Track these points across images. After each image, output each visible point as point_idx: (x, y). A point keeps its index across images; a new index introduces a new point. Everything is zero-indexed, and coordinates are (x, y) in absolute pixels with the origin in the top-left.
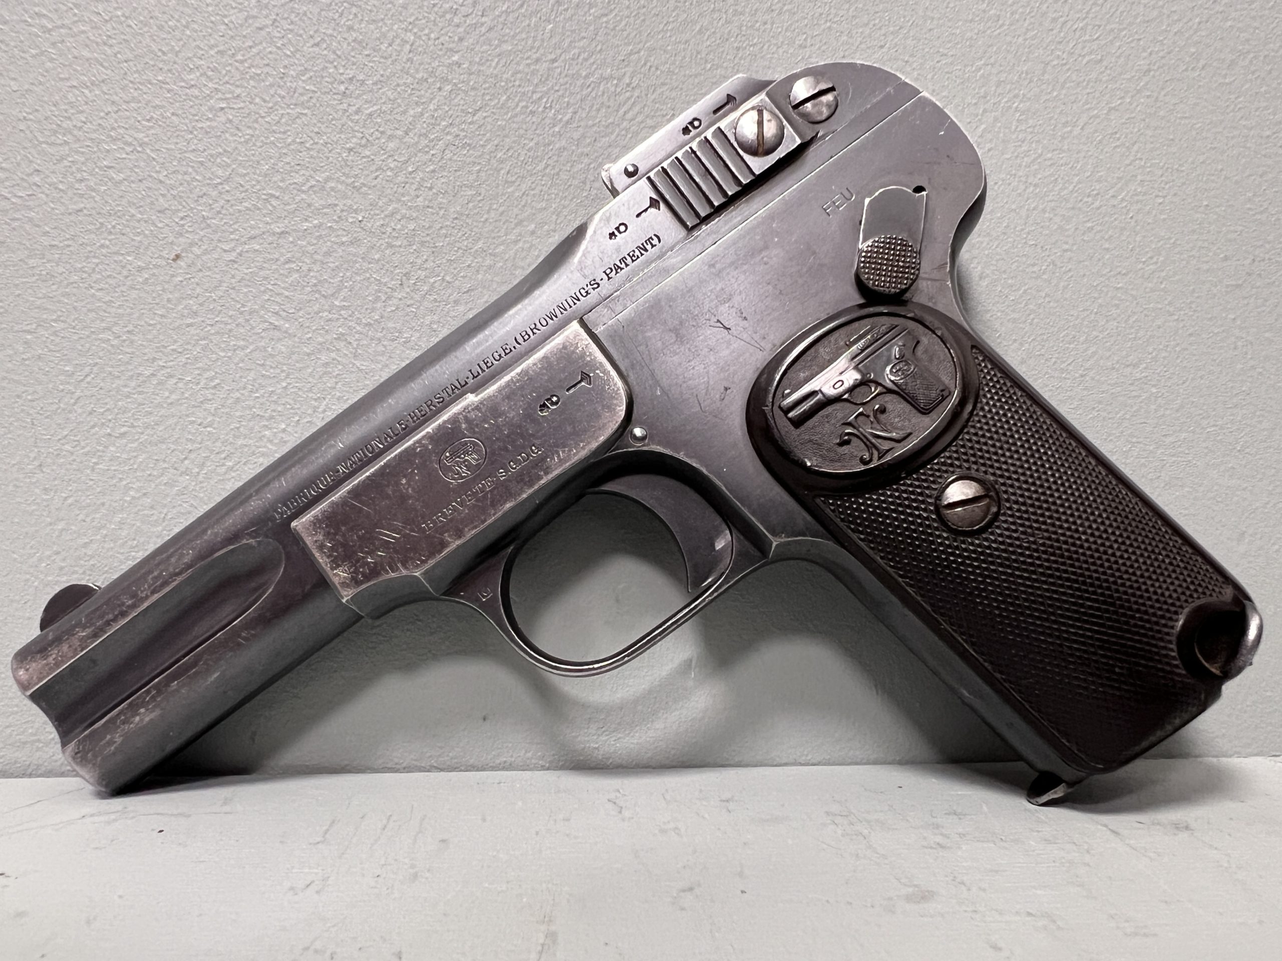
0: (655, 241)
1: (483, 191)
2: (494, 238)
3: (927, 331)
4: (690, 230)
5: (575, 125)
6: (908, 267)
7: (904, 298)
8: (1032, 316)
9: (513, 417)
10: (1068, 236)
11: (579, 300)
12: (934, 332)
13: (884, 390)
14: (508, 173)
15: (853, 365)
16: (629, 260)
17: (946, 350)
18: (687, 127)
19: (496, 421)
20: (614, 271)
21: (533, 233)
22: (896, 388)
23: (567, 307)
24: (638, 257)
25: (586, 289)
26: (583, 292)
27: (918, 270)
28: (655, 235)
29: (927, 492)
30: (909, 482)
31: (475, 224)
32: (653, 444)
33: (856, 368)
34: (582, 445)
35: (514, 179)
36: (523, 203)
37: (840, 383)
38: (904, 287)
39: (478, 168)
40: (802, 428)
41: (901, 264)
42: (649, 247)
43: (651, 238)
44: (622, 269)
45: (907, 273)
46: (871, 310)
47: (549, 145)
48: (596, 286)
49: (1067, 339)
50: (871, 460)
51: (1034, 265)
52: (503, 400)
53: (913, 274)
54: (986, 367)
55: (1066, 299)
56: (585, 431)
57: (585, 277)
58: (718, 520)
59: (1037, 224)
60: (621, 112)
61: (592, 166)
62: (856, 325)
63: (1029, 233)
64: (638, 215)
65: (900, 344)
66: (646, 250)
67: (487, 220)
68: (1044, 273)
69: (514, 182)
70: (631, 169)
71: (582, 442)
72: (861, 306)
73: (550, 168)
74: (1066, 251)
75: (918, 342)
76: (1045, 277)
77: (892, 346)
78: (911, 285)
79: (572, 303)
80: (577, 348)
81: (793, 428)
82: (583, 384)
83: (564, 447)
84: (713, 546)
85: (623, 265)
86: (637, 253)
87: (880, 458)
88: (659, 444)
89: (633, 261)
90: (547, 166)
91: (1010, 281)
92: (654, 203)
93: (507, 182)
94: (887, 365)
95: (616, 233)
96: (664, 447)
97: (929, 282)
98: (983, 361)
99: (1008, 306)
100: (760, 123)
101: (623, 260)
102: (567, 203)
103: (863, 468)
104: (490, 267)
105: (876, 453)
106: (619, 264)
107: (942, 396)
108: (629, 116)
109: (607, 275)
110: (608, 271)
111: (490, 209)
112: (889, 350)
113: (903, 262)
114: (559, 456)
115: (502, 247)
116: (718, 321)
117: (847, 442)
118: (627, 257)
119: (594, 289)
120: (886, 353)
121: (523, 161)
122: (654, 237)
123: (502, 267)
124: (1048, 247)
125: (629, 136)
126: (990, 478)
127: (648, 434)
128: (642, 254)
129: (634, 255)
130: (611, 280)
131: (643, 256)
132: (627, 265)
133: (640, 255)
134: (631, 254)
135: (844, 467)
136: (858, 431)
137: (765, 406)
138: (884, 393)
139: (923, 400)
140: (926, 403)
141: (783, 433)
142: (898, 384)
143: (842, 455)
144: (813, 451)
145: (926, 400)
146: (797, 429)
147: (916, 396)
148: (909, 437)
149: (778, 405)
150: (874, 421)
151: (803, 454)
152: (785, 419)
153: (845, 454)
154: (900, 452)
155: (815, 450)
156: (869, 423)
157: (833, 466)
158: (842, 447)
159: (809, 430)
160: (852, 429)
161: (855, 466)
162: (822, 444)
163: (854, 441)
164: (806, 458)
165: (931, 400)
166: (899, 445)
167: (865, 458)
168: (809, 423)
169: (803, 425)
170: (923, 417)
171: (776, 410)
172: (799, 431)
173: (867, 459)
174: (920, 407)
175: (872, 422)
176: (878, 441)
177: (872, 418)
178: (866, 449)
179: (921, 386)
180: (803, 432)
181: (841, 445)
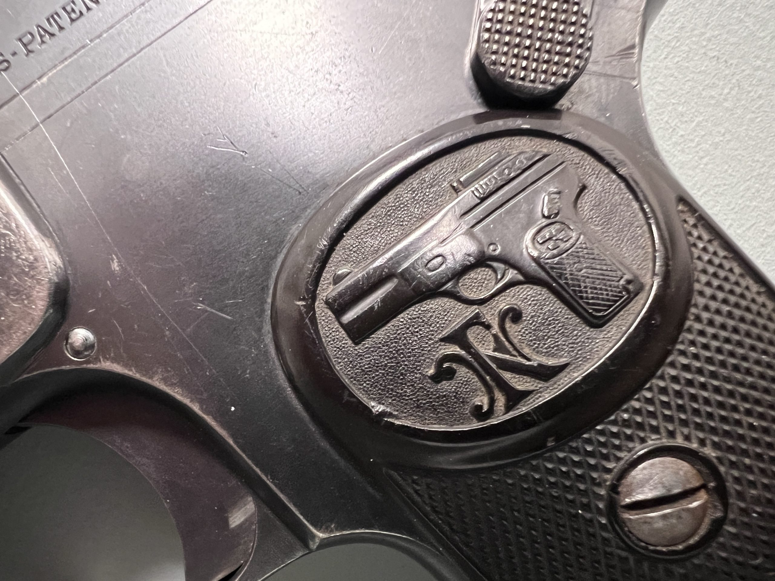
3: (599, 166)
6: (570, 44)
7: (557, 106)
8: (705, 160)
10: (761, 47)
12: (614, 170)
13: (520, 277)
15: (465, 227)
16: (65, 20)
17: (635, 205)
20: (38, 39)
22: (543, 275)
24: (82, 14)
27: (589, 49)
29: (595, 475)
30: (561, 455)
32: (107, 359)
33: (470, 233)
37: (439, 259)
38: (561, 80)
40: (368, 343)
41: (558, 37)
44: (52, 35)
45: (568, 55)
46: (501, 124)
48: (4, 65)
49: (749, 194)
50: (490, 413)
51: (714, 86)
53: (579, 57)
54: (700, 238)
55: (750, 138)
58: (233, 482)
59: (724, 26)
62: (471, 151)
63: (709, 40)
65: (552, 189)
66: (96, 2)
68: (726, 100)
72: (479, 118)
74: (758, 68)
75: (584, 188)
76: (726, 104)
77: (537, 192)
78: (575, 78)
81: (350, 342)
84: (226, 522)
85: (55, 29)
87: (508, 408)
88: (114, 360)
89: (72, 20)
91: (680, 109)
94: (526, 229)
96: (126, 366)
97: (602, 80)
98: (695, 226)
99: (676, 144)
101: (52, 17)
103: (476, 425)
105: (501, 400)
106: (47, 26)
107: (628, 291)
109: (25, 45)
110: (26, 39)
112: (531, 201)
113: (562, 33)
116: (224, 137)
117: (450, 374)
118: (62, 13)
120: (524, 207)
124: (735, 62)
126: (709, 452)
127: (99, 341)
128: (88, 9)
129: (73, 11)
130: (31, 55)
131: (91, 13)
132: (61, 28)
133: (84, 10)
134: (69, 9)
135: (441, 421)
136: (469, 353)
137: (300, 300)
138: (519, 283)
139: (593, 298)
140: (599, 305)
141: (331, 351)
142: (547, 267)
143: (438, 398)
144: (385, 386)
145: (598, 299)
146: (357, 344)
147: (581, 292)
148: (567, 370)
149: (324, 298)
150: (500, 335)
151: (366, 392)
152: (337, 325)
153: (445, 396)
154: (547, 397)
155: (389, 384)
156: (491, 338)
157: (421, 417)
158: (438, 382)
159: (379, 348)
160: (458, 349)
161: (462, 420)
162: (402, 374)
163: (462, 372)
164: (371, 398)
165: (608, 300)
166: (547, 385)
167: (481, 407)
168: (381, 334)
169: (368, 337)
170: (592, 332)
171: (320, 306)
172: (360, 348)
173: (485, 408)
174: (587, 311)
175: (495, 337)
176: (507, 376)
177: (496, 329)
178: (483, 389)
179: (590, 271)
180: (368, 351)
181: (437, 378)
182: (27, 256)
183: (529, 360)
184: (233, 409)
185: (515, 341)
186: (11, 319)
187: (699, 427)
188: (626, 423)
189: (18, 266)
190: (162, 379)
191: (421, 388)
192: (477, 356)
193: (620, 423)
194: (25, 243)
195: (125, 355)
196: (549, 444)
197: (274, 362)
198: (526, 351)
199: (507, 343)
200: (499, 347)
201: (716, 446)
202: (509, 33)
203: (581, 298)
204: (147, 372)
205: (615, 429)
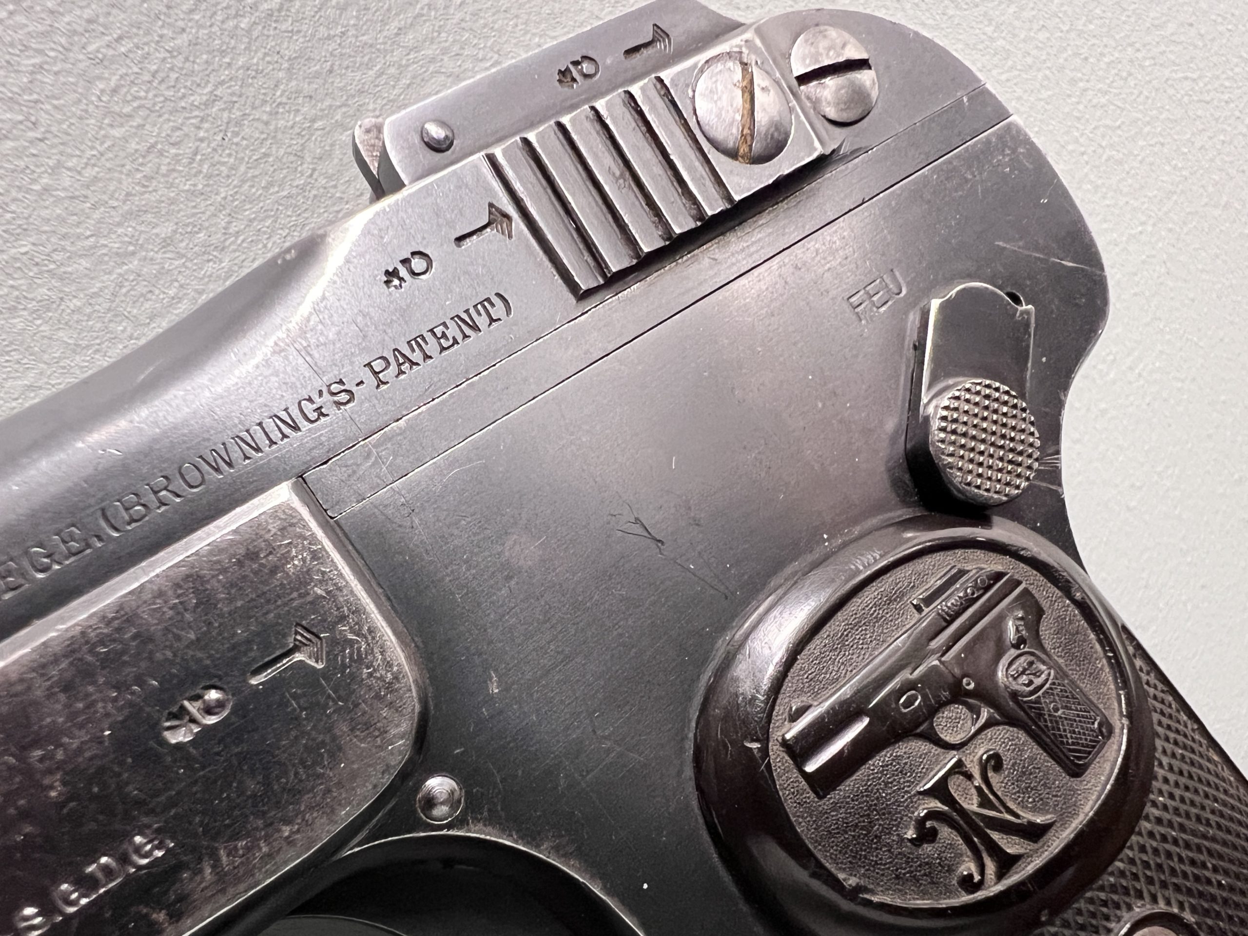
0: (499, 310)
1: (44, 118)
2: (64, 237)
3: (1052, 588)
4: (583, 296)
5: (286, 26)
6: (1021, 453)
9: (80, 751)
11: (296, 428)
12: (1068, 594)
13: (998, 717)
14: (115, 91)
16: (432, 347)
18: (568, 70)
19: (21, 759)
20: (393, 369)
21: (167, 243)
22: (1021, 715)
23: (263, 442)
24: (456, 342)
25: (319, 401)
26: (308, 407)
28: (498, 295)
30: (1053, 930)
31: (14, 193)
32: (477, 820)
34: (286, 831)
35: (127, 110)
36: (147, 170)
37: (913, 694)
38: (1014, 492)
39: (37, 60)
40: (835, 796)
41: (1009, 444)
42: (482, 321)
43: (488, 300)
44: (413, 363)
45: (1020, 465)
47: (223, 53)
48: (344, 397)
50: (982, 883)
52: (50, 695)
56: (296, 793)
57: (318, 372)
60: (393, 26)
61: (319, 124)
64: (460, 239)
65: (1017, 613)
66: (475, 328)
67: (46, 189)
69: (129, 116)
70: (436, 132)
71: (288, 822)
73: (219, 105)
77: (1002, 618)
79: (276, 435)
80: (286, 558)
81: (812, 795)
82: (298, 657)
83: (235, 837)
85: (417, 356)
86: (453, 331)
88: (489, 822)
89: (443, 349)
90: (215, 99)
92: (497, 217)
93: (108, 113)
94: (997, 659)
95: (403, 272)
96: (505, 829)
100: (749, 92)
101: (418, 341)
102: (256, 191)
103: (966, 898)
104: (47, 305)
105: (991, 867)
106: (407, 351)
107: (1103, 735)
108: (409, 38)
109: (376, 373)
110: (378, 365)
111: (59, 164)
112: (998, 626)
113: (1013, 440)
114: (217, 860)
115: (86, 263)
116: (637, 521)
117: (932, 835)
118: (428, 336)
119: (339, 404)
120: (992, 633)
121: (154, 75)
122: (496, 300)
123: (77, 310)
125: (405, 81)
126: (1189, 917)
127: (469, 794)
128: (465, 336)
129: (444, 335)
130: (384, 387)
131: (468, 341)
132: (427, 357)
133: (459, 338)
134: (438, 331)
135: (924, 895)
136: (956, 810)
137: (753, 741)
138: (998, 723)
139: (1073, 744)
140: (1079, 751)
141: (790, 806)
142: (1025, 706)
143: (920, 866)
144: (857, 852)
145: (1078, 744)
146: (820, 798)
147: (1061, 736)
148: (1054, 828)
149: (780, 739)
150: (984, 787)
151: (835, 861)
152: (796, 774)
153: (927, 863)
154: (1037, 862)
155: (861, 850)
156: (973, 791)
157: (900, 891)
158: (919, 846)
159: (847, 803)
160: (939, 805)
161: (949, 892)
162: (876, 837)
163: (945, 832)
164: (840, 868)
165: (1087, 746)
166: (1036, 846)
167: (971, 876)
168: (849, 786)
169: (834, 789)
170: (1074, 782)
171: (774, 748)
172: (826, 803)
173: (977, 878)
174: (1068, 758)
175: (979, 789)
176: (995, 836)
177: (978, 781)
178: (969, 853)
179: (1067, 711)
180: (835, 807)
181: (917, 842)
182: (383, 673)
183: (1017, 816)
184: (645, 886)
185: (999, 793)
186: (355, 766)
187: (1177, 888)
188: (1113, 888)
189: (370, 688)
190: (552, 848)
191: (900, 853)
192: (962, 812)
193: (1107, 889)
194: (382, 653)
195: (503, 814)
196: (1043, 919)
197: (697, 819)
198: (1012, 805)
199: (991, 797)
200: (985, 803)
201: (1194, 910)
202: (964, 435)
203: (1062, 742)
204: (531, 838)
205: (1102, 895)
